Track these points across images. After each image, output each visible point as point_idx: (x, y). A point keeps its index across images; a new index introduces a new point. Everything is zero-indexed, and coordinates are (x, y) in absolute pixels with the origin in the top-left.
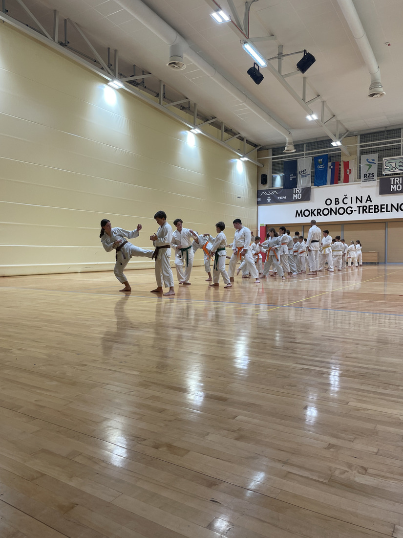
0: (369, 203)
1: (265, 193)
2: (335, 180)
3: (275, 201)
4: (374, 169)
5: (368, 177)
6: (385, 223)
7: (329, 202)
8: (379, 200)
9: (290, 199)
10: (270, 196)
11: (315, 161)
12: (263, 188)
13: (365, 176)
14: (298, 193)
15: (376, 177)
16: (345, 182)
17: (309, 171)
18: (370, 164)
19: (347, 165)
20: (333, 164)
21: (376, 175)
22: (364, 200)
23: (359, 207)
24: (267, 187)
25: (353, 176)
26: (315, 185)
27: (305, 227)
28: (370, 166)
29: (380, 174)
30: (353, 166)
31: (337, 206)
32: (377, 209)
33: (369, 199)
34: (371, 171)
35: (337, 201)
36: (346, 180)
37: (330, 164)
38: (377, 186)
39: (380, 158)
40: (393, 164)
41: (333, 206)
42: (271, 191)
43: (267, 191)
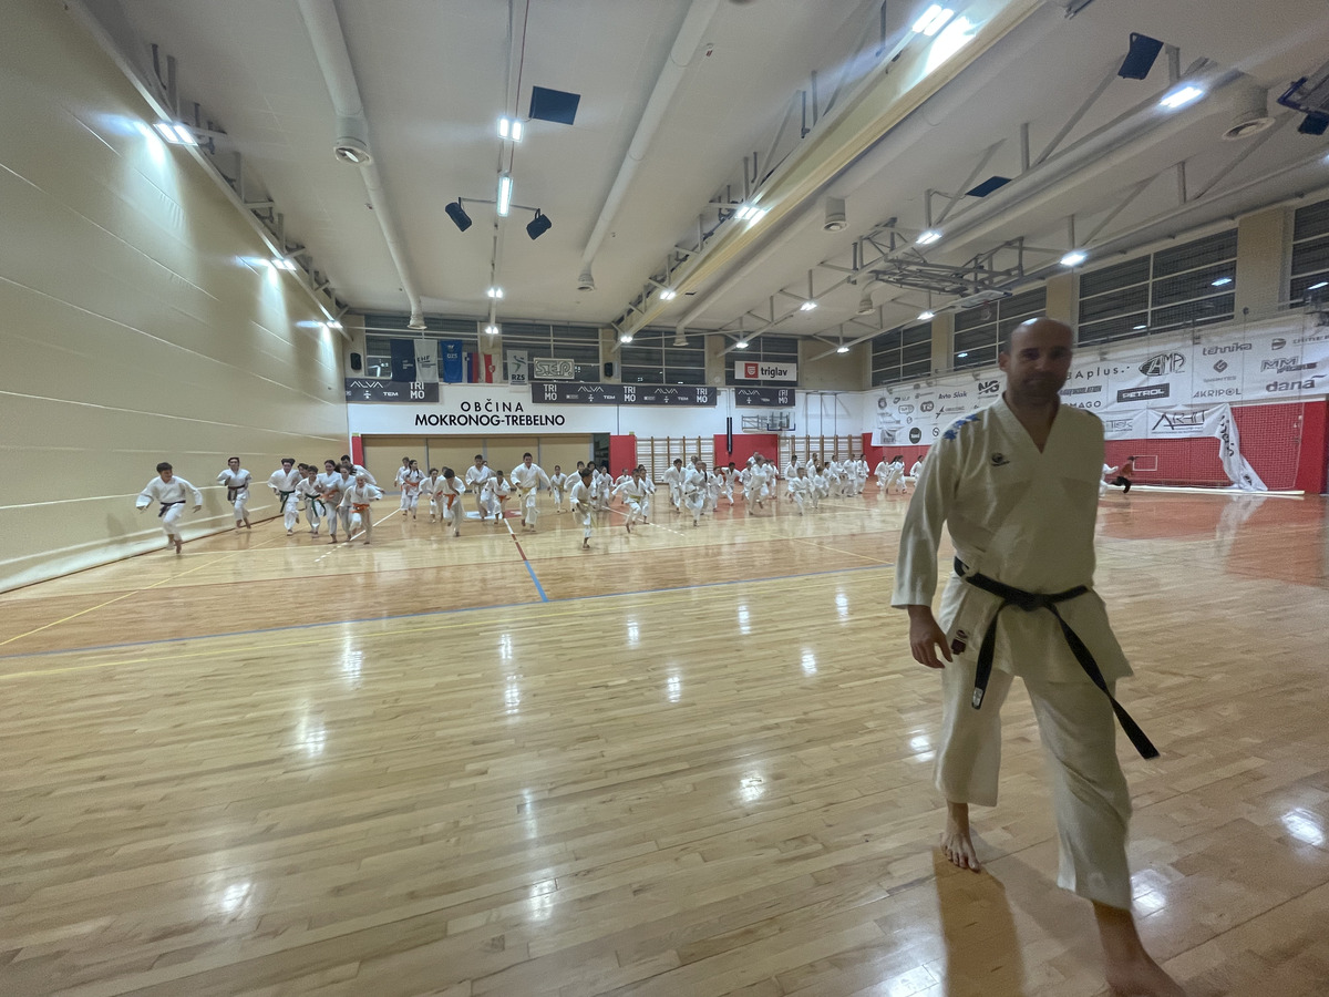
0: (519, 413)
1: (359, 384)
2: (473, 378)
3: (378, 397)
4: (524, 370)
5: (518, 379)
6: (538, 438)
7: (466, 407)
8: (531, 409)
9: (404, 397)
10: (369, 389)
11: (443, 347)
12: (352, 374)
13: (514, 377)
14: (418, 390)
15: (526, 380)
16: (487, 381)
17: (434, 359)
18: (519, 363)
19: (488, 359)
20: (469, 355)
21: (526, 377)
22: (514, 408)
23: (508, 417)
24: (361, 374)
25: (498, 374)
26: (445, 381)
27: (430, 441)
28: (519, 366)
29: (531, 377)
30: (497, 362)
31: (478, 413)
32: (531, 420)
33: (519, 407)
34: (520, 372)
35: (477, 406)
36: (489, 380)
37: (465, 354)
38: (528, 392)
39: (531, 357)
40: (546, 367)
41: (473, 413)
42: (371, 381)
43: (361, 380)
